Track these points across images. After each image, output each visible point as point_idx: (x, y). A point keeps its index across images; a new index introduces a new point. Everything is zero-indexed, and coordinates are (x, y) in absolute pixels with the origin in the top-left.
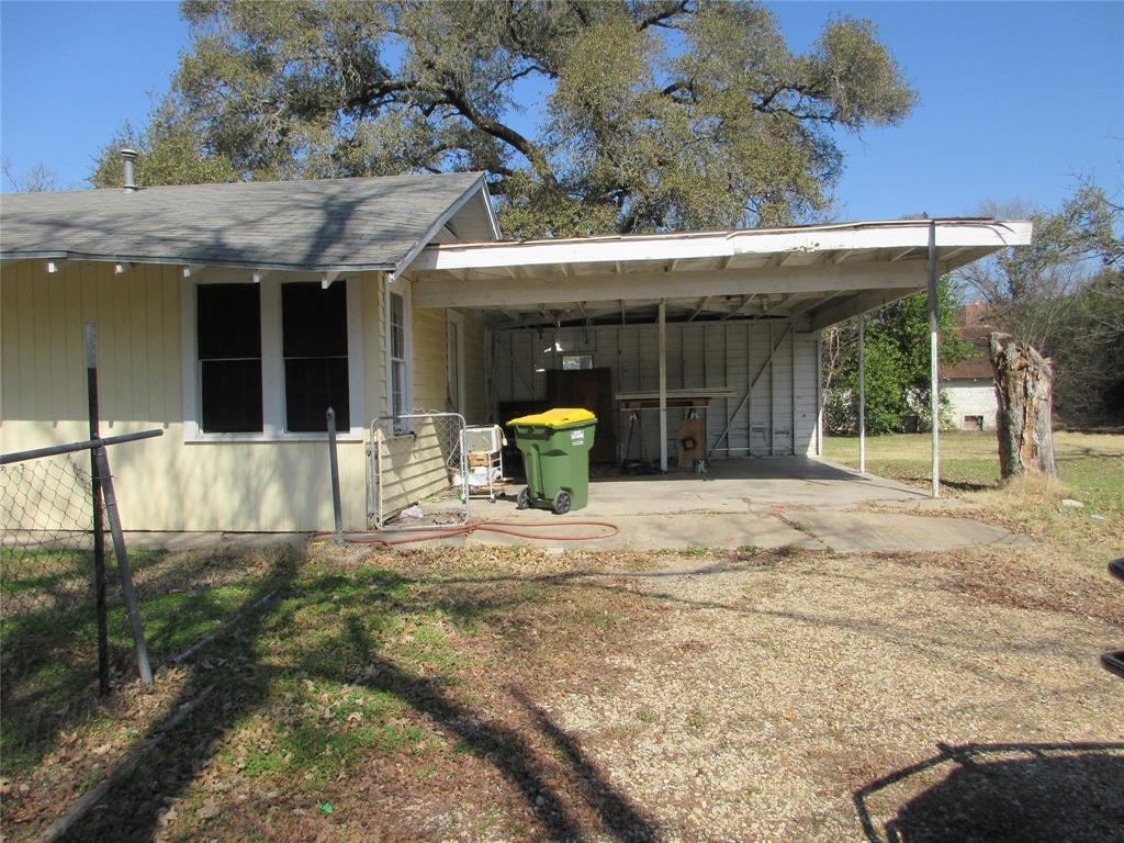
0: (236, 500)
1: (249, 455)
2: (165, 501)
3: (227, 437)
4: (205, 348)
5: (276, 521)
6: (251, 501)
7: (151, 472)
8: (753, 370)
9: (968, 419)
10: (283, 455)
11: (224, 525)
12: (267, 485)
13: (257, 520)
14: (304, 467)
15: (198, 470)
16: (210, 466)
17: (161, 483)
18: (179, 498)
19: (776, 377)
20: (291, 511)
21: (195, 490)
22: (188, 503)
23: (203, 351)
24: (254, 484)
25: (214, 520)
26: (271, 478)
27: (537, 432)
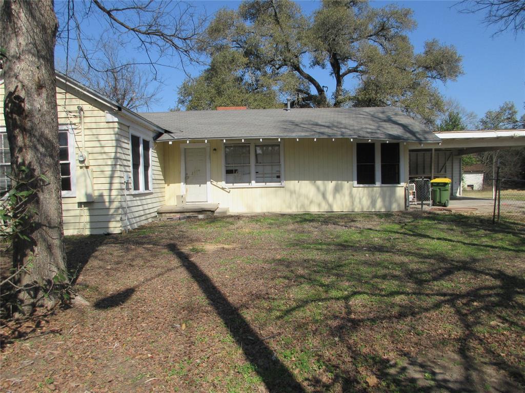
0: (369, 202)
1: (373, 190)
2: (348, 204)
3: (367, 185)
4: (359, 160)
5: (381, 208)
6: (373, 203)
7: (344, 195)
8: (440, 168)
9: (468, 186)
10: (382, 190)
11: (365, 210)
12: (378, 199)
13: (375, 208)
14: (388, 193)
15: (358, 195)
16: (361, 193)
17: (347, 198)
18: (353, 203)
19: (447, 170)
20: (385, 206)
21: (357, 200)
22: (355, 203)
23: (358, 161)
24: (374, 198)
25: (362, 208)
26: (379, 197)
27: (440, 184)
